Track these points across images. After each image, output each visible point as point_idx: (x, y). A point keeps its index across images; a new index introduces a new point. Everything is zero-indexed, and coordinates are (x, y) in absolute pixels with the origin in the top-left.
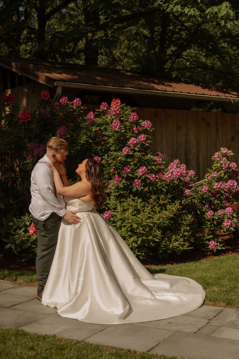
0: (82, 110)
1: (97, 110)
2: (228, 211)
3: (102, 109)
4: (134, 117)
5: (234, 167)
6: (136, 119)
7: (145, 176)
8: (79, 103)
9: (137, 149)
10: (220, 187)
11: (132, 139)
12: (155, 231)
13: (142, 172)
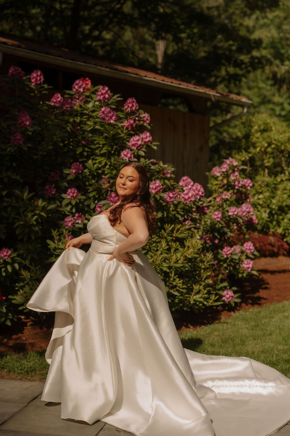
0: (46, 90)
1: (67, 92)
2: (248, 248)
3: (77, 90)
4: (133, 105)
5: (249, 186)
6: (135, 108)
7: (160, 195)
8: (40, 79)
9: (143, 154)
10: (237, 214)
11: (135, 138)
12: (174, 280)
13: (156, 188)
